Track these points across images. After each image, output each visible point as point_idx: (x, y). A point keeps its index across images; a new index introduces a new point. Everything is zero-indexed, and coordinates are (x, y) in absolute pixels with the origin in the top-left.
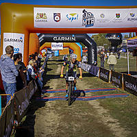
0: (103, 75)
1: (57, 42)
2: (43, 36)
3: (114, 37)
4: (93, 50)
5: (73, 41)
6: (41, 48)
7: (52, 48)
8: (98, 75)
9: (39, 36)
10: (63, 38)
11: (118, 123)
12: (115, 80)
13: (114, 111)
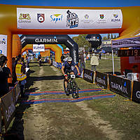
0: (87, 76)
1: (39, 44)
2: (25, 38)
3: (94, 39)
4: (75, 52)
5: (55, 43)
6: (23, 50)
7: (34, 50)
8: (82, 76)
9: (21, 38)
10: (45, 40)
11: (109, 125)
12: (100, 80)
13: (103, 113)
